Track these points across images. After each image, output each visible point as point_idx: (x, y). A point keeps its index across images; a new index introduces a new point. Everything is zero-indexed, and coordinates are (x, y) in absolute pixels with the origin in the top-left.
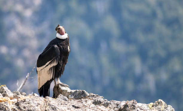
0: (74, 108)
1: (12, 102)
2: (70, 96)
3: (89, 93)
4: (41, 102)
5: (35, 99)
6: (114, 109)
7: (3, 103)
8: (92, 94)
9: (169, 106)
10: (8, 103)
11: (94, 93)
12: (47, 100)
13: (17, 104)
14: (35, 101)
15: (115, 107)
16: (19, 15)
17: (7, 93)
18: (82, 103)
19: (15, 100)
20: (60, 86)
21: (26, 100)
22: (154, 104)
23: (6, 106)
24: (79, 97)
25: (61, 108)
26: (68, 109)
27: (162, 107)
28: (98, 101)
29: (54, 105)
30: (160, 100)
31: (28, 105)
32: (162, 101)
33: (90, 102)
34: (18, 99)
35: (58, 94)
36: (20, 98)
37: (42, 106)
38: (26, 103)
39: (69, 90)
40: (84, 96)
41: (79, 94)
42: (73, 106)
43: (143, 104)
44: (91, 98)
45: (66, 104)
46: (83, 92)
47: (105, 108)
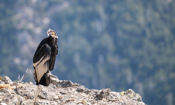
0: (61, 94)
1: (12, 88)
2: (58, 85)
3: (73, 83)
4: (34, 88)
5: (30, 86)
6: (93, 96)
7: (5, 88)
8: (76, 84)
9: (137, 94)
10: (9, 89)
11: (78, 83)
12: (39, 87)
13: (16, 90)
14: (30, 88)
15: (94, 95)
16: (30, 32)
17: (9, 82)
18: (68, 90)
19: (15, 87)
20: (51, 77)
21: (23, 87)
22: (125, 93)
23: (7, 91)
24: (65, 86)
25: (51, 93)
26: (57, 95)
27: (132, 95)
28: (80, 89)
29: (45, 91)
30: (130, 90)
31: (24, 90)
32: (131, 90)
33: (74, 90)
34: (16, 86)
35: (49, 84)
36: (18, 85)
37: (36, 92)
38: (23, 89)
39: (58, 80)
40: (70, 85)
41: (66, 83)
42: (60, 92)
43: (117, 92)
44: (75, 87)
45: (55, 90)
46: (69, 82)
47: (86, 94)
